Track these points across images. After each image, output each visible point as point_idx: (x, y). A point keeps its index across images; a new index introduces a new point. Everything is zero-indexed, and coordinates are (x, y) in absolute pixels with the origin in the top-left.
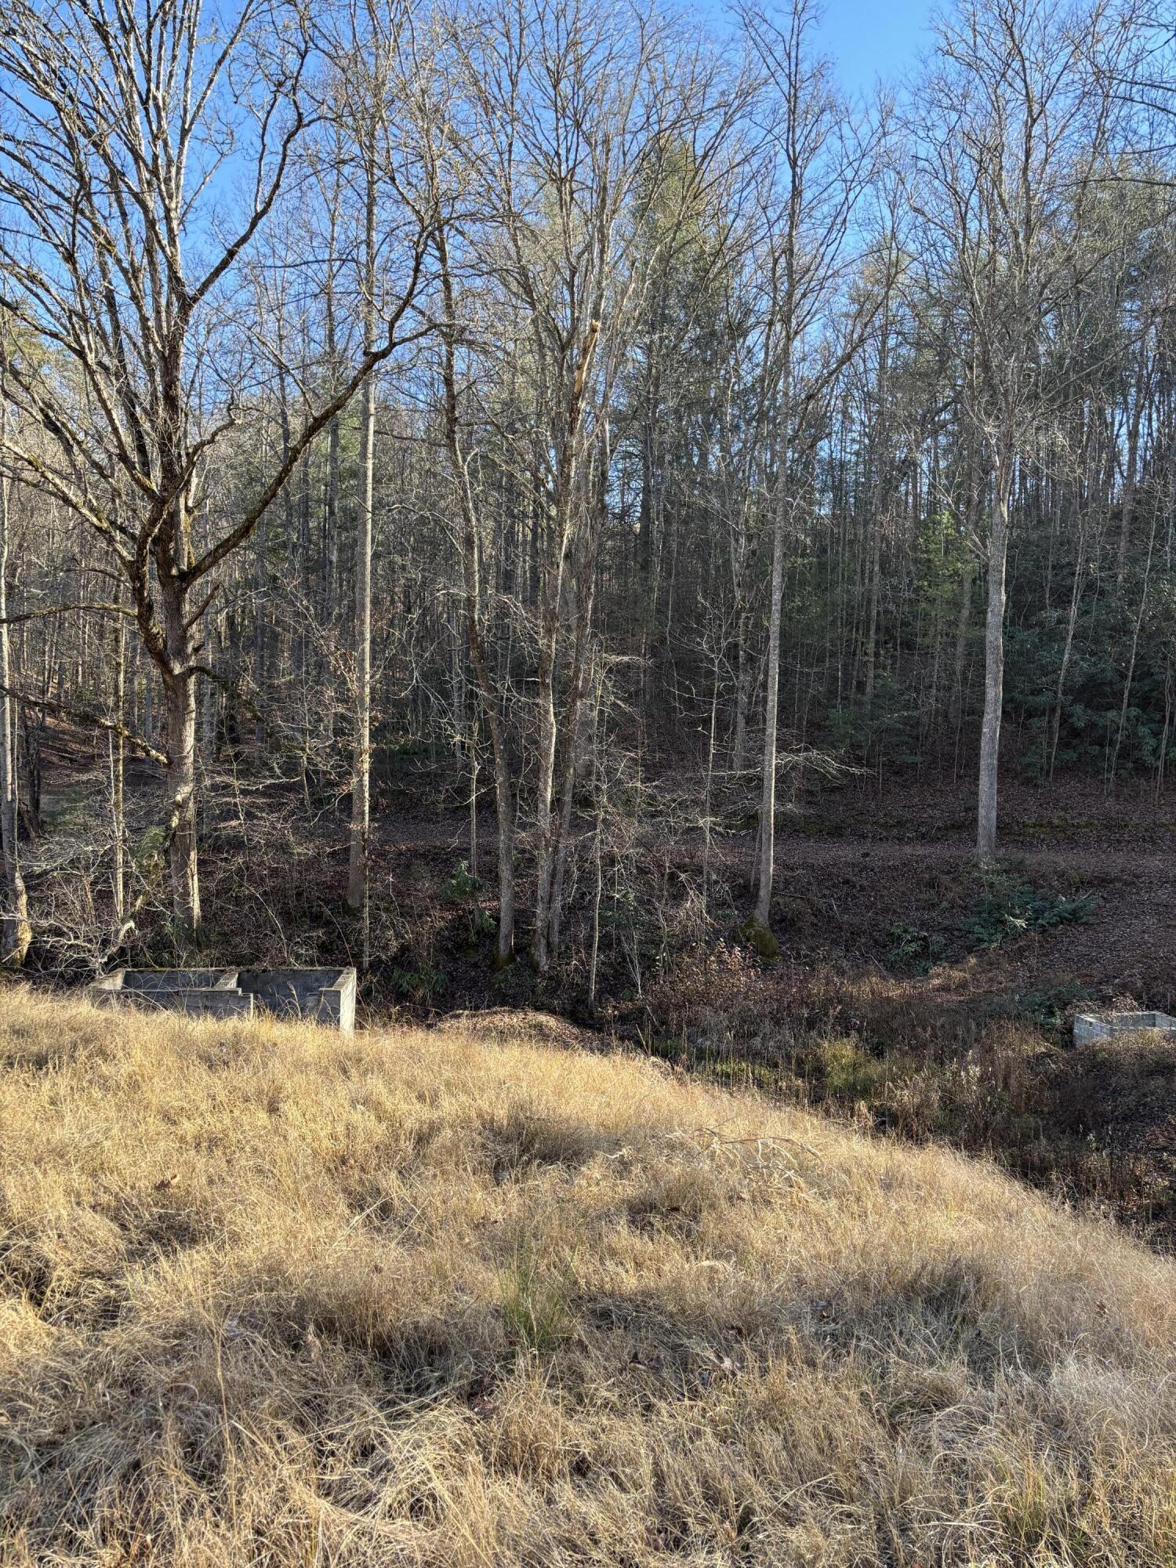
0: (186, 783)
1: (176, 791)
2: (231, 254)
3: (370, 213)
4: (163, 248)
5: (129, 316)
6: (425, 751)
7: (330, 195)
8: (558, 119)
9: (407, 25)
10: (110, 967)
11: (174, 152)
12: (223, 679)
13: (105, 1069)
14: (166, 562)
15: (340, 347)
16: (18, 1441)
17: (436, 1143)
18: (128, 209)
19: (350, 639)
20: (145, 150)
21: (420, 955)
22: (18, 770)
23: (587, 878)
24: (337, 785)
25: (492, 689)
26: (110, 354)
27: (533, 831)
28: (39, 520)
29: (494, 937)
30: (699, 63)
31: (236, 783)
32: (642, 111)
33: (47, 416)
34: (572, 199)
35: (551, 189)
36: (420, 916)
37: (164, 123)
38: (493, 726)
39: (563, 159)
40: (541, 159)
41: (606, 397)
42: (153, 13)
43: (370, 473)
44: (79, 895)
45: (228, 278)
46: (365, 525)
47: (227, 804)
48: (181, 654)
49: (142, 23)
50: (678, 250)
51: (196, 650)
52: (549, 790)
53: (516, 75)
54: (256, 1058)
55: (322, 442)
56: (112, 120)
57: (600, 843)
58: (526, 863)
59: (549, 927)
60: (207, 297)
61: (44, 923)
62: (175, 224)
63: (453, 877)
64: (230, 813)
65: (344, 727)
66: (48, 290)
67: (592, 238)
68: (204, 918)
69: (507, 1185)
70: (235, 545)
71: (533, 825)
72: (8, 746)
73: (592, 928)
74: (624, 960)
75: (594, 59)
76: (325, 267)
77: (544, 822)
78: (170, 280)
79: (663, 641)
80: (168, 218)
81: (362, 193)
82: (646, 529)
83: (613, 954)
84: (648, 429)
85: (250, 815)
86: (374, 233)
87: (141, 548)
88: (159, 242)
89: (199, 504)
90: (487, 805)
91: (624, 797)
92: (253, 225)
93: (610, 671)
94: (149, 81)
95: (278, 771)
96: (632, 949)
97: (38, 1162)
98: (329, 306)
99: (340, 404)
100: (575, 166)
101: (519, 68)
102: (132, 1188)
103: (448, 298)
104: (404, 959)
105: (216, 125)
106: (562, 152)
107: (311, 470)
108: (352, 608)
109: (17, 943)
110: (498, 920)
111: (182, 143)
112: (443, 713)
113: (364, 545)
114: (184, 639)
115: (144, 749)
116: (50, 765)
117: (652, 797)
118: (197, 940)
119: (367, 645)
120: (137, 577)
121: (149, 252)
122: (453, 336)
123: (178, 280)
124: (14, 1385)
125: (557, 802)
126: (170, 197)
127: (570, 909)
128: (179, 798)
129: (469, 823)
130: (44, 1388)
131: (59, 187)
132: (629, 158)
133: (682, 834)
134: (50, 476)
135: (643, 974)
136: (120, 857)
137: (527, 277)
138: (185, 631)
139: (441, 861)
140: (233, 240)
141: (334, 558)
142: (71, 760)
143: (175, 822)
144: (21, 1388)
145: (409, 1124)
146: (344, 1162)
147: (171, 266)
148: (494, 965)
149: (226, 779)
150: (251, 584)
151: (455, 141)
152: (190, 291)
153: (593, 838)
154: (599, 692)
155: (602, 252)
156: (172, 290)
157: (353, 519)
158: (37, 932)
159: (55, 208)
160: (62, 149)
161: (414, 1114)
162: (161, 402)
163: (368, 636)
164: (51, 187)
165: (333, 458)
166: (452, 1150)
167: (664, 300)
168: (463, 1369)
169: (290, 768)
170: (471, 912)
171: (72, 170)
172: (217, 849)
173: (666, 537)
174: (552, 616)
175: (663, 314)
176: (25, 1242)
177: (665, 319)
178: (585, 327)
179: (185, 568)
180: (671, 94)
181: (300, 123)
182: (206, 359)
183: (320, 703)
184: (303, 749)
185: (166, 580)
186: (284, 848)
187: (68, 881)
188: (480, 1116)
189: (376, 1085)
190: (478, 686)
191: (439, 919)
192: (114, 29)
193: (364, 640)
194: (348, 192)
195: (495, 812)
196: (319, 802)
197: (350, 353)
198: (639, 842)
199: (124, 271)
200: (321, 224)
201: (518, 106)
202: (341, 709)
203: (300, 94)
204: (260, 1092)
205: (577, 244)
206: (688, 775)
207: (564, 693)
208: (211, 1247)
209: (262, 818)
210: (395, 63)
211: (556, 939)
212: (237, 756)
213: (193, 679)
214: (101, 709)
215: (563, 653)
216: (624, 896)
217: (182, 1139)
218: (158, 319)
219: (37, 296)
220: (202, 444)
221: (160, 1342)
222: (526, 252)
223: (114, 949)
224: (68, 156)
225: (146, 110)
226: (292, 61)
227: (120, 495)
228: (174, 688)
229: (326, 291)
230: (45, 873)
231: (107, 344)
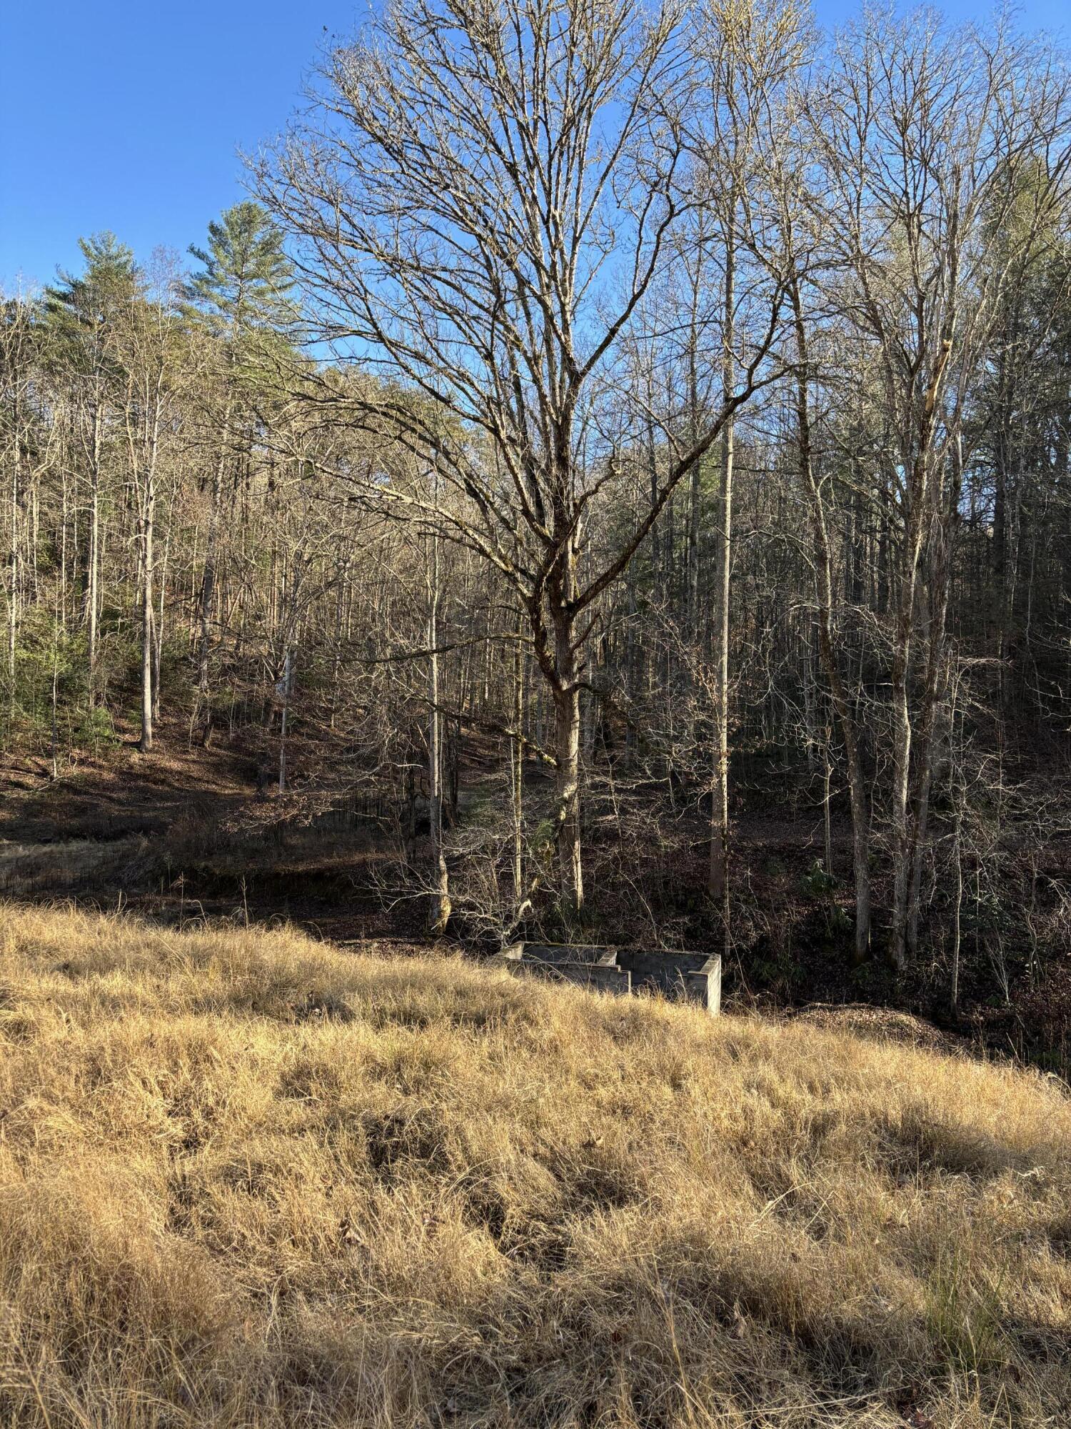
0: (571, 782)
1: (563, 789)
2: (613, 332)
3: (729, 278)
4: (559, 337)
5: (531, 397)
6: (778, 753)
7: (693, 269)
8: (906, 162)
9: (764, 109)
10: (512, 940)
11: (567, 258)
12: (601, 693)
13: (531, 1033)
14: (557, 596)
15: (701, 397)
16: (490, 1362)
17: (832, 1136)
18: (532, 310)
19: (710, 654)
20: (546, 261)
21: (778, 946)
22: (443, 770)
23: (947, 881)
24: (698, 785)
25: (843, 694)
26: (516, 429)
27: (889, 831)
28: (460, 567)
29: (850, 934)
30: (1051, 83)
31: (612, 783)
32: (991, 137)
33: (468, 485)
34: (920, 231)
35: (899, 228)
36: (777, 910)
37: (561, 236)
38: (846, 730)
39: (911, 196)
40: (888, 200)
41: (957, 411)
42: (553, 148)
43: (729, 505)
44: (488, 877)
45: (610, 352)
46: (724, 551)
47: (604, 800)
48: (568, 673)
49: (543, 158)
50: (1032, 260)
51: (580, 669)
52: (905, 792)
53: (865, 131)
54: (655, 1034)
55: (686, 482)
56: (520, 241)
57: (960, 845)
58: (880, 864)
59: (906, 927)
60: (593, 371)
61: (462, 899)
62: (568, 316)
63: (808, 874)
64: (607, 809)
65: (705, 732)
66: (472, 384)
67: (942, 263)
68: (586, 900)
69: (909, 1189)
70: (613, 578)
71: (889, 826)
72: (436, 752)
73: (953, 931)
74: (989, 965)
75: (940, 101)
76: (689, 331)
77: (900, 824)
78: (563, 361)
79: (1021, 642)
80: (563, 312)
81: (722, 262)
82: (999, 532)
83: (976, 959)
84: (1000, 437)
85: (623, 811)
86: (733, 296)
87: (538, 585)
88: (556, 332)
89: (583, 545)
90: (841, 805)
91: (984, 799)
92: (631, 305)
93: (966, 673)
94: (549, 203)
95: (649, 772)
96: (998, 952)
97: (489, 1109)
98: (692, 364)
99: (703, 448)
100: (923, 201)
101: (867, 124)
102: (564, 1143)
103: (801, 341)
104: (763, 948)
105: (601, 229)
106: (910, 190)
107: (676, 507)
108: (710, 626)
109: (440, 916)
110: (854, 917)
111: (574, 248)
112: (795, 718)
113: (723, 569)
114: (570, 660)
115: (538, 753)
116: (464, 768)
117: (1015, 800)
118: (581, 918)
119: (725, 658)
120: (535, 611)
121: (547, 341)
122: (804, 373)
123: (571, 360)
124: (485, 1309)
125: (913, 804)
126: (565, 295)
127: (928, 911)
128: (566, 795)
129: (824, 823)
130: (508, 1317)
131: (480, 301)
132: (978, 184)
133: (1051, 839)
134: (470, 532)
135: (1010, 981)
136: (519, 845)
137: (874, 310)
138: (572, 653)
139: (797, 858)
140: (612, 322)
141: (695, 583)
142: (480, 763)
143: (563, 816)
144: (491, 1313)
145: (803, 1113)
146: (745, 1144)
147: (564, 350)
148: (852, 961)
149: (603, 779)
150: (622, 610)
151: (807, 200)
152: (579, 368)
153: (951, 841)
154: (955, 695)
155: (953, 274)
156: (564, 369)
157: (713, 546)
158: (456, 905)
159: (477, 318)
160: (482, 271)
161: (809, 1105)
162: (555, 463)
163: (726, 650)
164: (475, 302)
165: (695, 496)
166: (849, 1145)
167: (1016, 311)
168: (891, 1378)
169: (658, 770)
170: (827, 909)
171: (488, 285)
172: (596, 840)
173: (1022, 538)
174: (905, 622)
175: (1016, 324)
176: (485, 1180)
177: (1018, 328)
178: (934, 348)
179: (571, 600)
180: (1021, 117)
181: (672, 214)
182: (591, 422)
183: (683, 711)
184: (670, 753)
185: (555, 611)
186: (651, 840)
187: (480, 863)
188: (873, 1114)
189: (766, 1071)
190: (830, 692)
191: (796, 913)
192: (522, 167)
193: (722, 654)
194: (711, 264)
195: (849, 812)
196: (682, 800)
197: (710, 402)
198: (1002, 846)
199: (528, 360)
200: (685, 295)
201: (866, 159)
202: (702, 717)
203: (672, 189)
204: (662, 1068)
205: (925, 272)
206: (1054, 778)
207: (918, 696)
208: (636, 1208)
209: (633, 814)
210: (753, 145)
211: (914, 939)
212: (612, 760)
213: (577, 694)
214: (505, 721)
215: (918, 656)
216: (988, 900)
217: (599, 1104)
218: (554, 395)
219: (463, 389)
220: (588, 494)
221: (603, 1292)
222: (873, 288)
223: (515, 924)
224: (487, 275)
225: (548, 228)
226: (665, 163)
227: (521, 544)
228: (563, 700)
229: (690, 352)
230: (462, 856)
231: (513, 421)
